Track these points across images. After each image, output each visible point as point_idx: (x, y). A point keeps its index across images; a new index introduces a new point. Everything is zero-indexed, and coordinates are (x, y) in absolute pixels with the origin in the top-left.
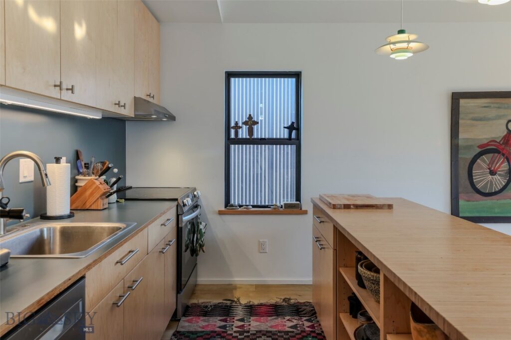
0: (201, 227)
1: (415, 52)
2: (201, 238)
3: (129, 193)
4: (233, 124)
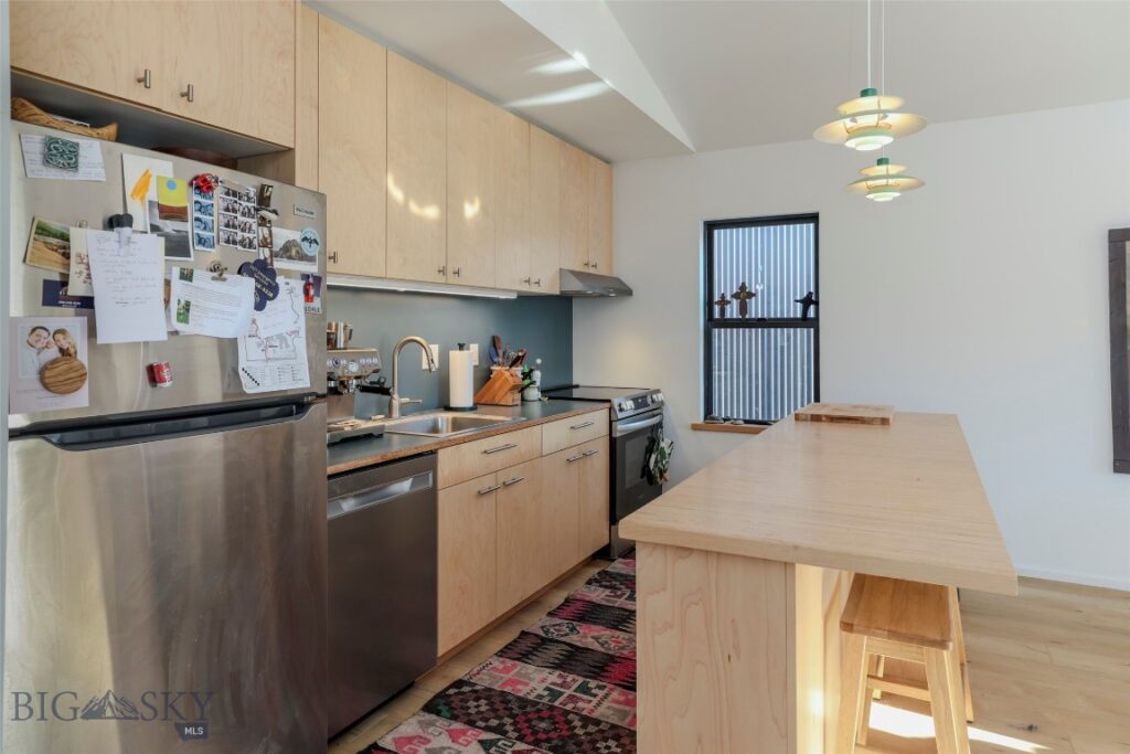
0: (663, 444)
1: (903, 189)
2: (662, 461)
3: (576, 393)
4: (717, 298)
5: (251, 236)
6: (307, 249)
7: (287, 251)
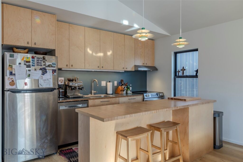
1: (185, 45)
4: (177, 71)
5: (42, 64)
6: (53, 65)
7: (49, 66)
